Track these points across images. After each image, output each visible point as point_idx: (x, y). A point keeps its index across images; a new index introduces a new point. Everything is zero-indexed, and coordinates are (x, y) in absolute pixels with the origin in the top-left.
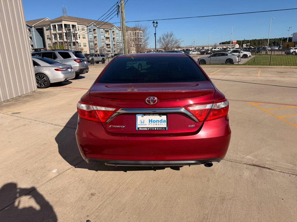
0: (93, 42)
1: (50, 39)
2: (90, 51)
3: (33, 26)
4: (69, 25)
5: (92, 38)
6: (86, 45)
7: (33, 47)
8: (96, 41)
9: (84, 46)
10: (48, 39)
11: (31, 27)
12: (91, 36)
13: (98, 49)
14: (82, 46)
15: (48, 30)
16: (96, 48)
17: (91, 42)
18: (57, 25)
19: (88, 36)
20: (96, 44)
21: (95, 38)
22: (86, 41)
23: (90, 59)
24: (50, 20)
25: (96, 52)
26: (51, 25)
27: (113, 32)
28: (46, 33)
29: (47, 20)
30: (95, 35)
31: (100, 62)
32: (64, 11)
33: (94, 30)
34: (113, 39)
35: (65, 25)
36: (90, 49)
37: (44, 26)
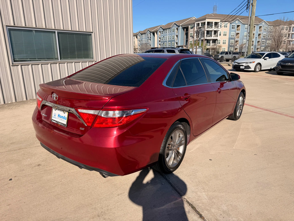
0: (234, 39)
1: (193, 37)
2: (229, 48)
3: (181, 25)
4: (212, 23)
5: (233, 35)
6: (225, 43)
7: (177, 45)
8: (238, 38)
9: (223, 44)
10: (190, 37)
11: (179, 26)
12: (233, 33)
13: (238, 46)
14: (221, 43)
15: (192, 29)
16: (236, 45)
17: (232, 39)
18: (201, 23)
19: (230, 33)
20: (237, 41)
21: (237, 35)
22: (226, 38)
23: (220, 56)
24: (196, 19)
25: (235, 50)
26: (196, 23)
27: (260, 28)
28: (191, 31)
29: (194, 19)
30: (238, 32)
31: (231, 60)
32: (215, 9)
33: (238, 26)
34: (259, 35)
35: (208, 23)
36: (230, 46)
37: (190, 24)
